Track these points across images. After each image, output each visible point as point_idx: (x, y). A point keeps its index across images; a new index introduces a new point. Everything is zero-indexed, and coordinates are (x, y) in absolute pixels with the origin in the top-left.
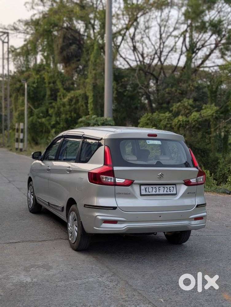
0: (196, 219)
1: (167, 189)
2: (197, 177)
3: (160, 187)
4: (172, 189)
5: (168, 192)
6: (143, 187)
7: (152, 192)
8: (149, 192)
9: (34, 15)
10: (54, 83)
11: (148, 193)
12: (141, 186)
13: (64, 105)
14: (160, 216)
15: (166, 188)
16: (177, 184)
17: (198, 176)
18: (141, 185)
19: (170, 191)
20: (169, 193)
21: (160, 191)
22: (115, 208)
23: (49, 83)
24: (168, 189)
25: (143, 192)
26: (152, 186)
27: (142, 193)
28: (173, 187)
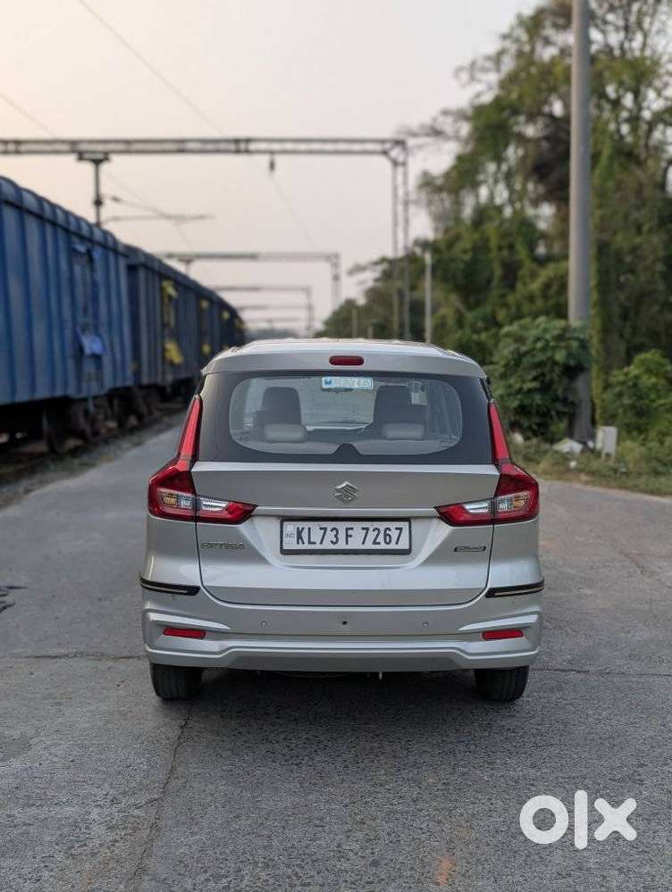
0: (490, 635)
1: (378, 534)
2: (496, 495)
3: (352, 529)
4: (394, 534)
5: (379, 543)
6: (290, 528)
7: (321, 543)
8: (310, 543)
9: (478, 95)
10: (511, 247)
11: (307, 546)
12: (285, 523)
13: (531, 298)
14: (345, 623)
15: (374, 530)
16: (416, 518)
17: (500, 491)
18: (285, 519)
19: (388, 541)
20: (383, 546)
21: (349, 539)
22: (193, 591)
23: (500, 248)
24: (382, 535)
25: (291, 543)
26: (324, 524)
27: (285, 548)
28: (401, 529)
